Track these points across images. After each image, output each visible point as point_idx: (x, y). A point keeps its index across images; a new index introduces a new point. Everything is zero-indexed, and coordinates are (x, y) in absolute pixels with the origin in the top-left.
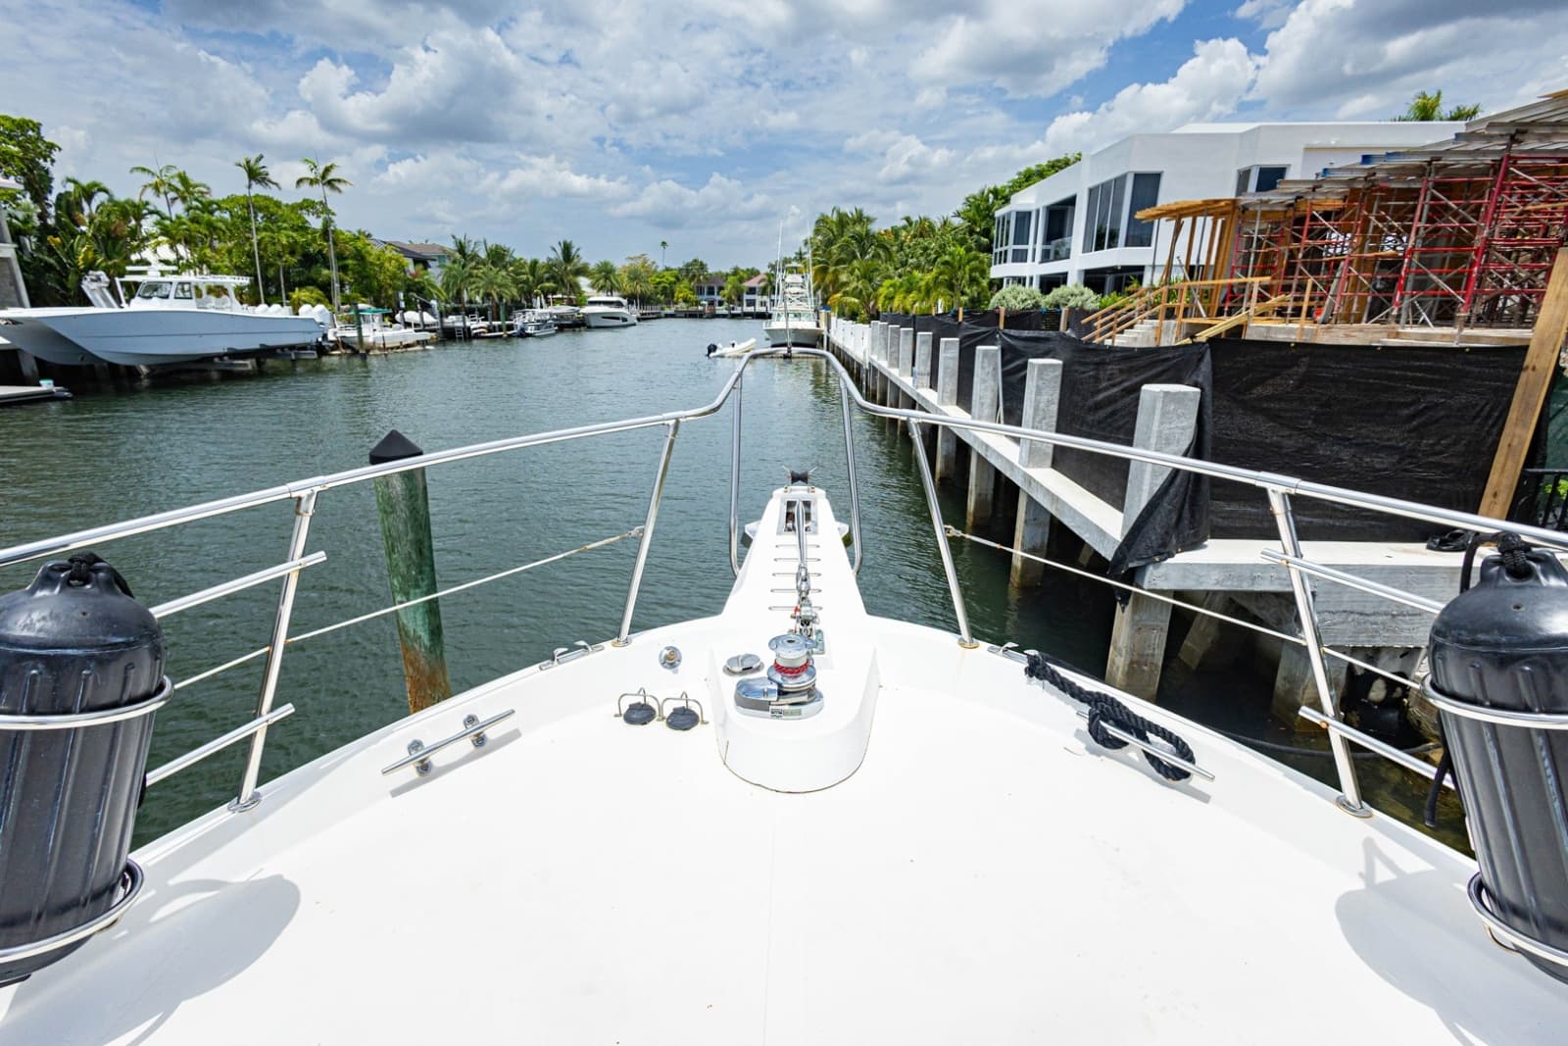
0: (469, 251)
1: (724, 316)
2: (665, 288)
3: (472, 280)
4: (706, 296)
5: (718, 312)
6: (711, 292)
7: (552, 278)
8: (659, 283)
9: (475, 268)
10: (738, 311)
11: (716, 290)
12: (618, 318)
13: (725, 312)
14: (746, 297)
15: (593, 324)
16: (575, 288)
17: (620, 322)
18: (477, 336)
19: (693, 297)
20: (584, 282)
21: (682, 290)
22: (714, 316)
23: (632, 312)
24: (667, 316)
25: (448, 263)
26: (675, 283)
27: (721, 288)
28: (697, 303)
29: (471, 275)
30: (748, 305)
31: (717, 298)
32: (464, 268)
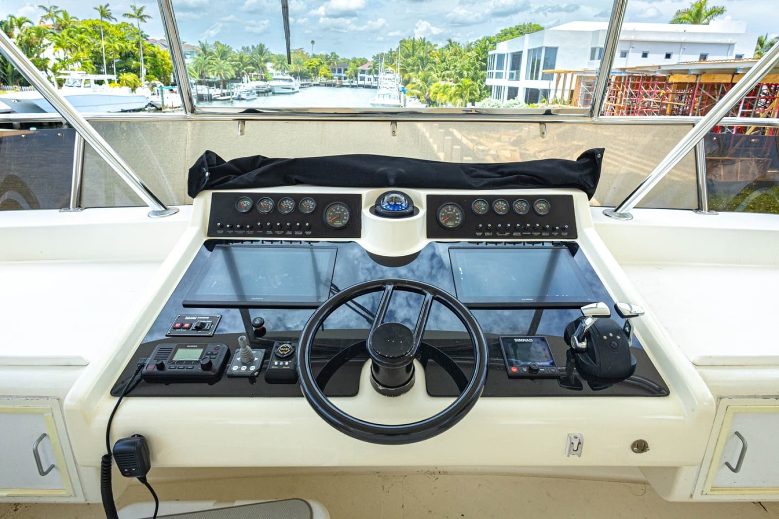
0: (208, 50)
1: (347, 86)
2: (313, 68)
3: (210, 66)
4: (336, 74)
5: (344, 84)
6: (340, 71)
7: (253, 64)
8: (310, 65)
9: (211, 59)
10: (355, 83)
11: (343, 71)
12: (289, 88)
13: (348, 84)
14: (360, 75)
15: (276, 92)
16: (264, 69)
17: (290, 91)
18: (215, 100)
19: (330, 75)
20: (269, 65)
21: (323, 70)
22: (342, 86)
23: (296, 83)
24: (315, 85)
25: (196, 56)
26: (319, 65)
27: (346, 70)
28: (332, 78)
29: (209, 63)
30: (361, 80)
31: (343, 75)
32: (205, 59)
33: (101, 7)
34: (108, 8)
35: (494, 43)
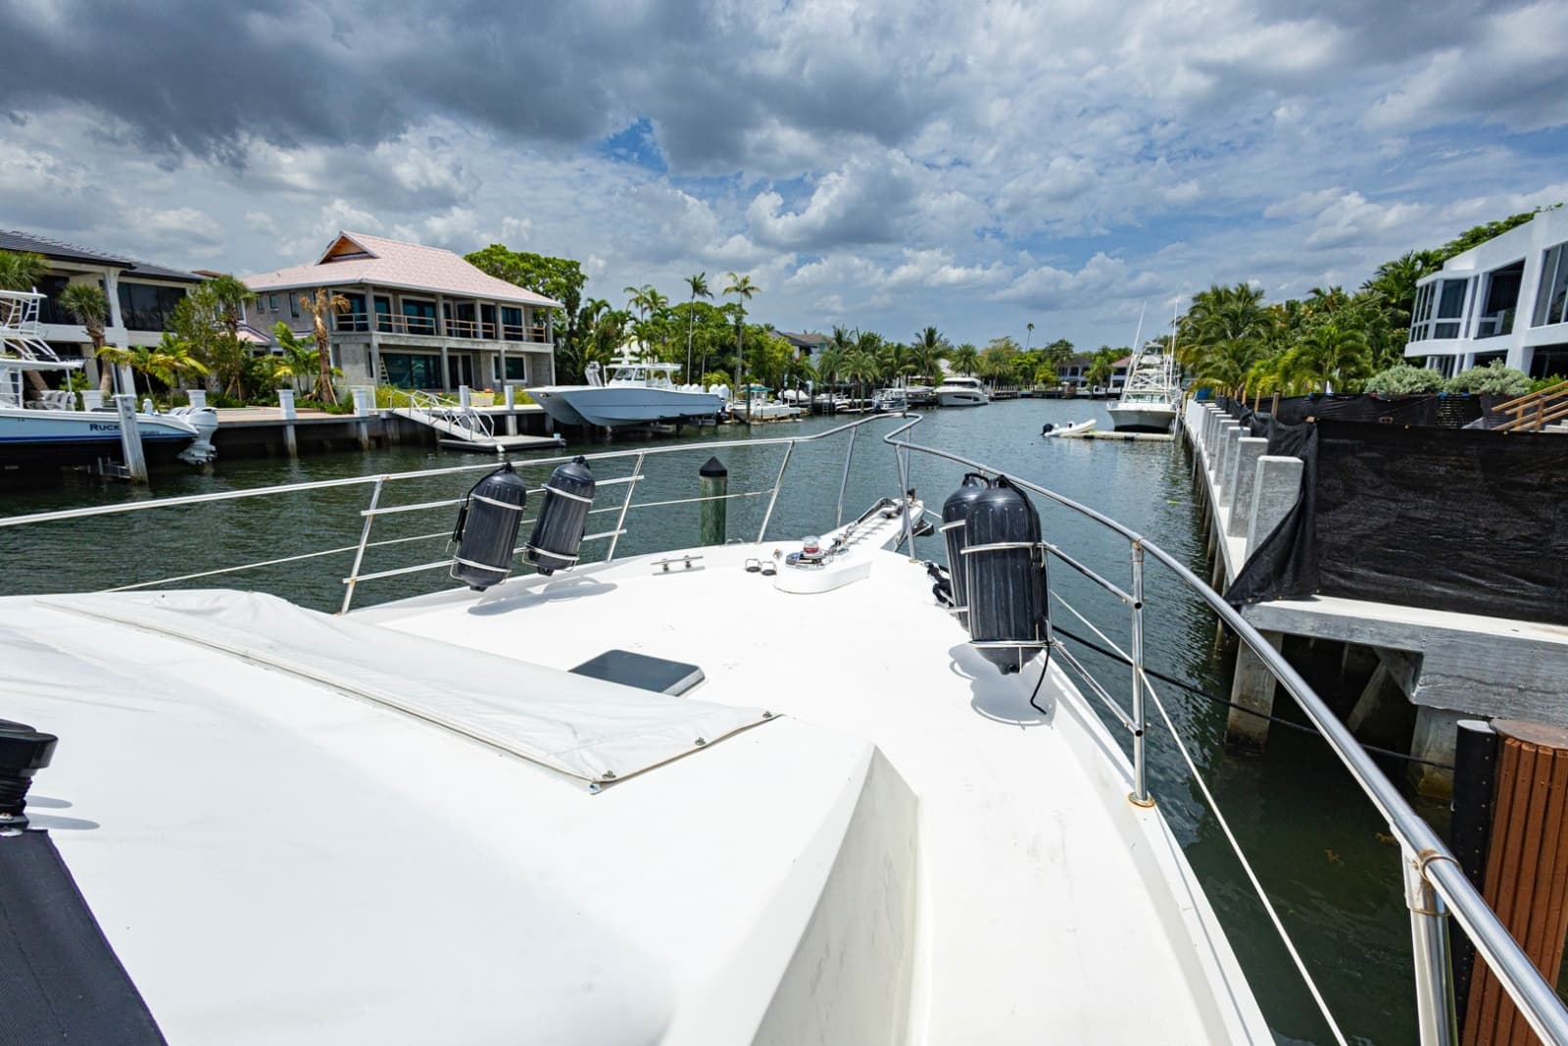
0: (845, 338)
1: (1085, 397)
2: (1025, 369)
3: (844, 363)
4: (1068, 377)
5: (1079, 393)
6: (1074, 372)
7: (914, 361)
8: (1020, 364)
9: (847, 353)
10: (1102, 391)
11: (1080, 371)
12: (969, 398)
13: (1087, 393)
14: (1113, 377)
15: (944, 403)
16: (933, 370)
17: (971, 402)
18: (840, 412)
19: (1054, 378)
20: (944, 364)
21: (1043, 371)
22: (1074, 397)
23: (984, 393)
24: (1024, 396)
25: (827, 349)
26: (1036, 364)
27: (1086, 369)
28: (1058, 384)
29: (843, 360)
30: (1115, 386)
31: (1081, 378)
32: (838, 352)
33: (695, 279)
34: (702, 280)
35: (1436, 263)
